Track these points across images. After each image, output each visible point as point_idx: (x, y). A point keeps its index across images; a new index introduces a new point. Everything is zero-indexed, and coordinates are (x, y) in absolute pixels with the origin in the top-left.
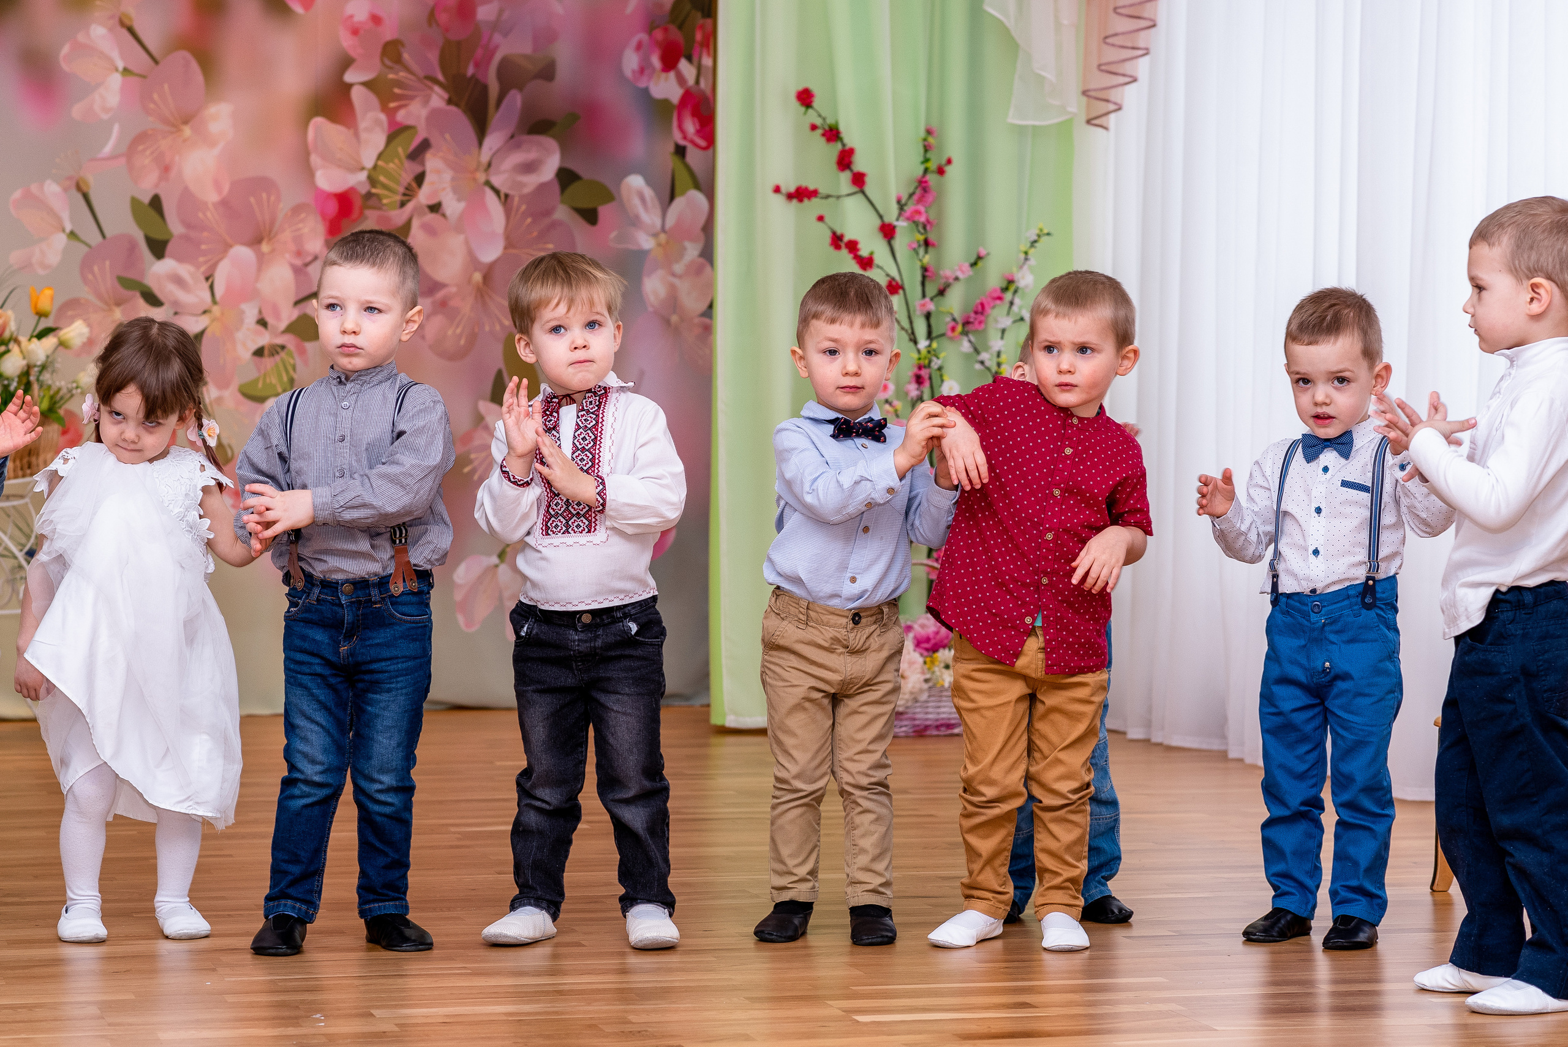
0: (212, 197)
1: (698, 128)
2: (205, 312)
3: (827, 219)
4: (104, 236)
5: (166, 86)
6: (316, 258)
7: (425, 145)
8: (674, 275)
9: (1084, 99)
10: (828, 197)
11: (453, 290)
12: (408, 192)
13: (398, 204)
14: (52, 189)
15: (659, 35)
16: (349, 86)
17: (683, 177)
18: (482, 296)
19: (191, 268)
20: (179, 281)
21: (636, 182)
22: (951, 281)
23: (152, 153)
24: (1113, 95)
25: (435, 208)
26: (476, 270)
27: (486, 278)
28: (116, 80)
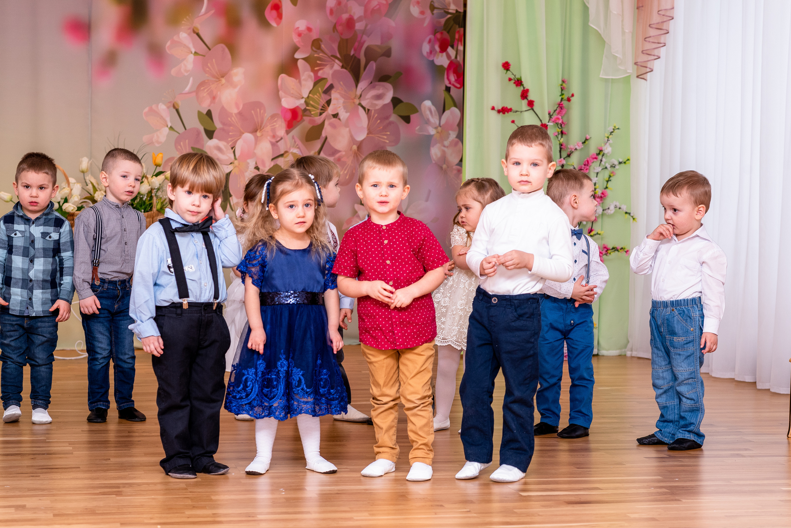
0: (235, 111)
1: (456, 78)
2: (231, 163)
3: (515, 122)
4: (185, 129)
5: (214, 60)
6: (282, 139)
7: (331, 87)
8: (444, 146)
9: (636, 66)
10: (516, 111)
11: (344, 153)
12: (323, 108)
13: (319, 114)
14: (162, 108)
15: (439, 36)
16: (297, 60)
17: (449, 101)
18: (357, 156)
19: (225, 143)
20: (219, 149)
21: (428, 103)
22: (573, 150)
23: (207, 91)
24: (649, 65)
25: (336, 116)
26: (354, 144)
27: (359, 148)
28: (191, 57)
